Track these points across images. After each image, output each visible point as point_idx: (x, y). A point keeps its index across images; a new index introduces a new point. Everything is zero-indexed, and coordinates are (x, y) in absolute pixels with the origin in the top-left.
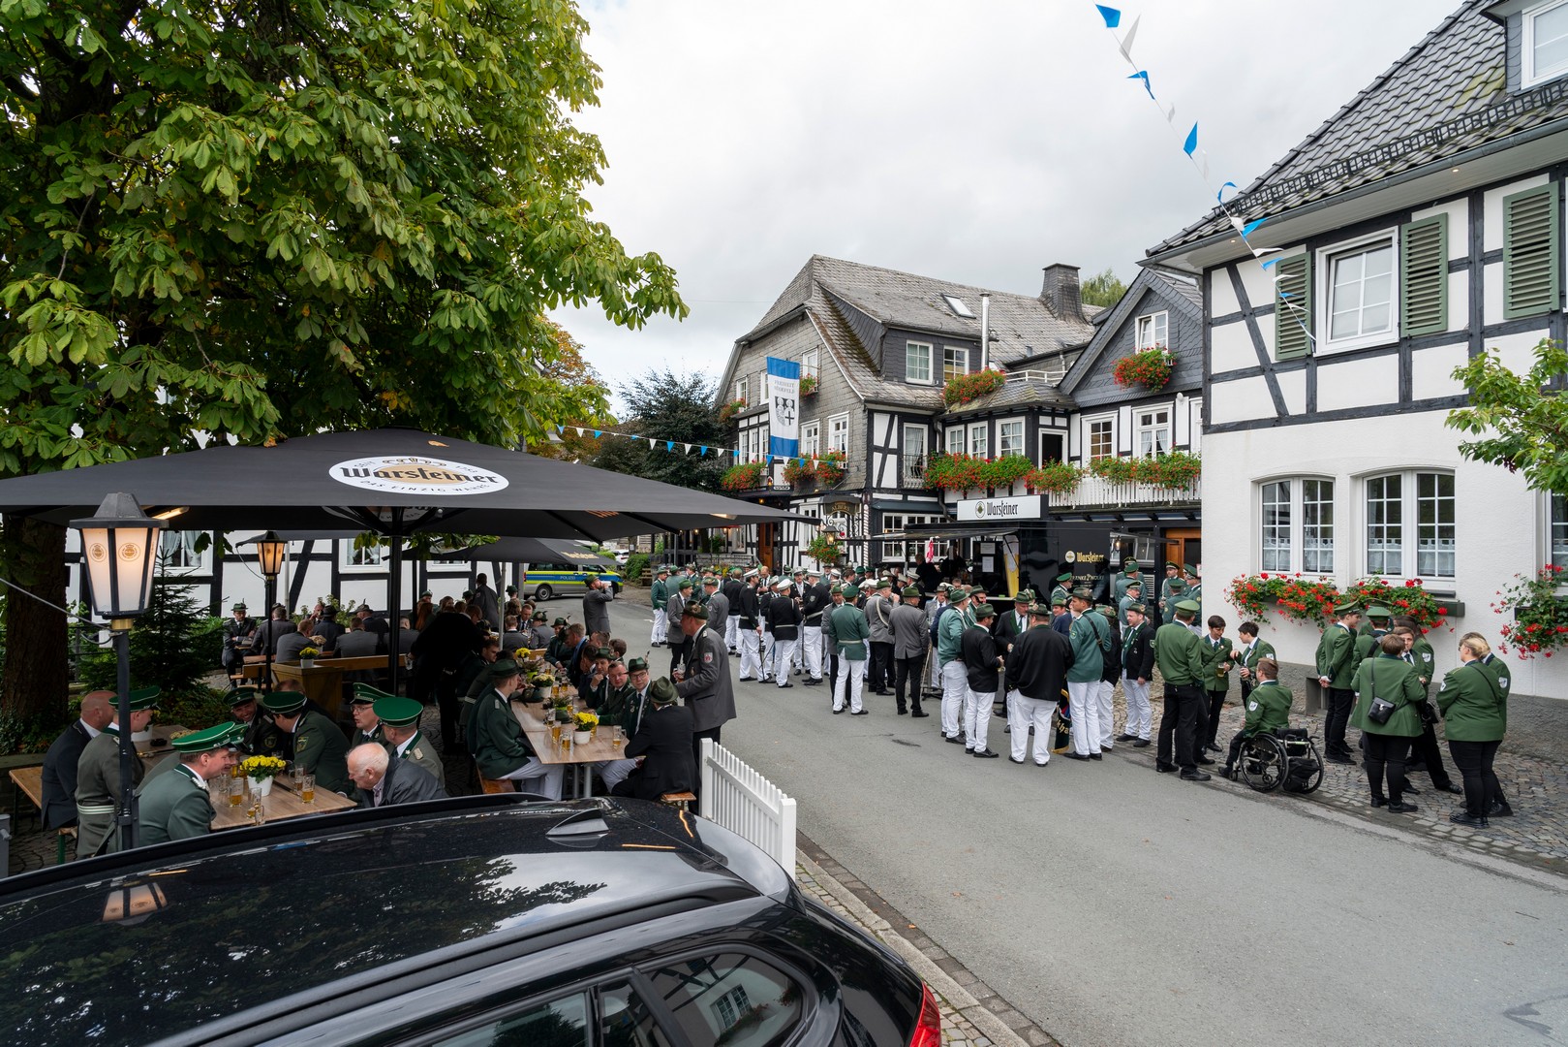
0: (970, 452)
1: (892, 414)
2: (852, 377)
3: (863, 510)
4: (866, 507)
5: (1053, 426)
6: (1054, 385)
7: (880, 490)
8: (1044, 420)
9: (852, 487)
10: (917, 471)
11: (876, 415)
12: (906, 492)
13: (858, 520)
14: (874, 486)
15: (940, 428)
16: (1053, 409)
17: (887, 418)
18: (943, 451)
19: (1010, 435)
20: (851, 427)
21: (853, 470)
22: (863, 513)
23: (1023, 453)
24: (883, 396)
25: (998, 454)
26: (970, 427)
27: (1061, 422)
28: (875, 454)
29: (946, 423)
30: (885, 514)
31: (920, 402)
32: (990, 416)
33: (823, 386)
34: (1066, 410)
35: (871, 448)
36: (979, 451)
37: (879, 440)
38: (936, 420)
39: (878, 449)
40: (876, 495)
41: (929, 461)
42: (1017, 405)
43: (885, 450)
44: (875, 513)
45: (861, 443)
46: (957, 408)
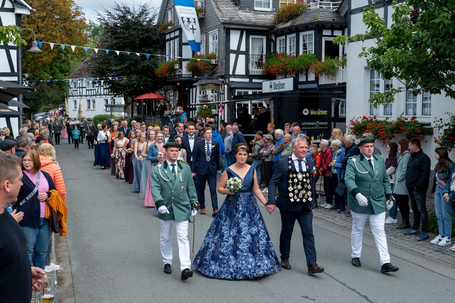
0: (288, 53)
1: (242, 31)
2: (218, 9)
3: (224, 88)
4: (226, 86)
5: (332, 36)
6: (334, 10)
7: (234, 76)
8: (326, 32)
9: (219, 74)
10: (259, 64)
11: (231, 31)
12: (251, 77)
13: (222, 94)
14: (231, 73)
15: (273, 38)
16: (332, 25)
17: (239, 32)
18: (275, 52)
19: (307, 42)
20: (219, 39)
21: (220, 64)
22: (224, 90)
23: (313, 52)
24: (236, 19)
25: (301, 53)
26: (288, 37)
27: (338, 33)
28: (231, 55)
29: (277, 35)
30: (237, 91)
31: (260, 22)
32: (297, 30)
33: (207, 13)
34: (341, 26)
35: (228, 51)
36: (292, 52)
37: (233, 46)
38: (269, 33)
39: (233, 52)
40: (231, 79)
41: (266, 58)
42: (312, 23)
43: (238, 52)
44: (231, 90)
45: (223, 48)
46: (281, 26)
